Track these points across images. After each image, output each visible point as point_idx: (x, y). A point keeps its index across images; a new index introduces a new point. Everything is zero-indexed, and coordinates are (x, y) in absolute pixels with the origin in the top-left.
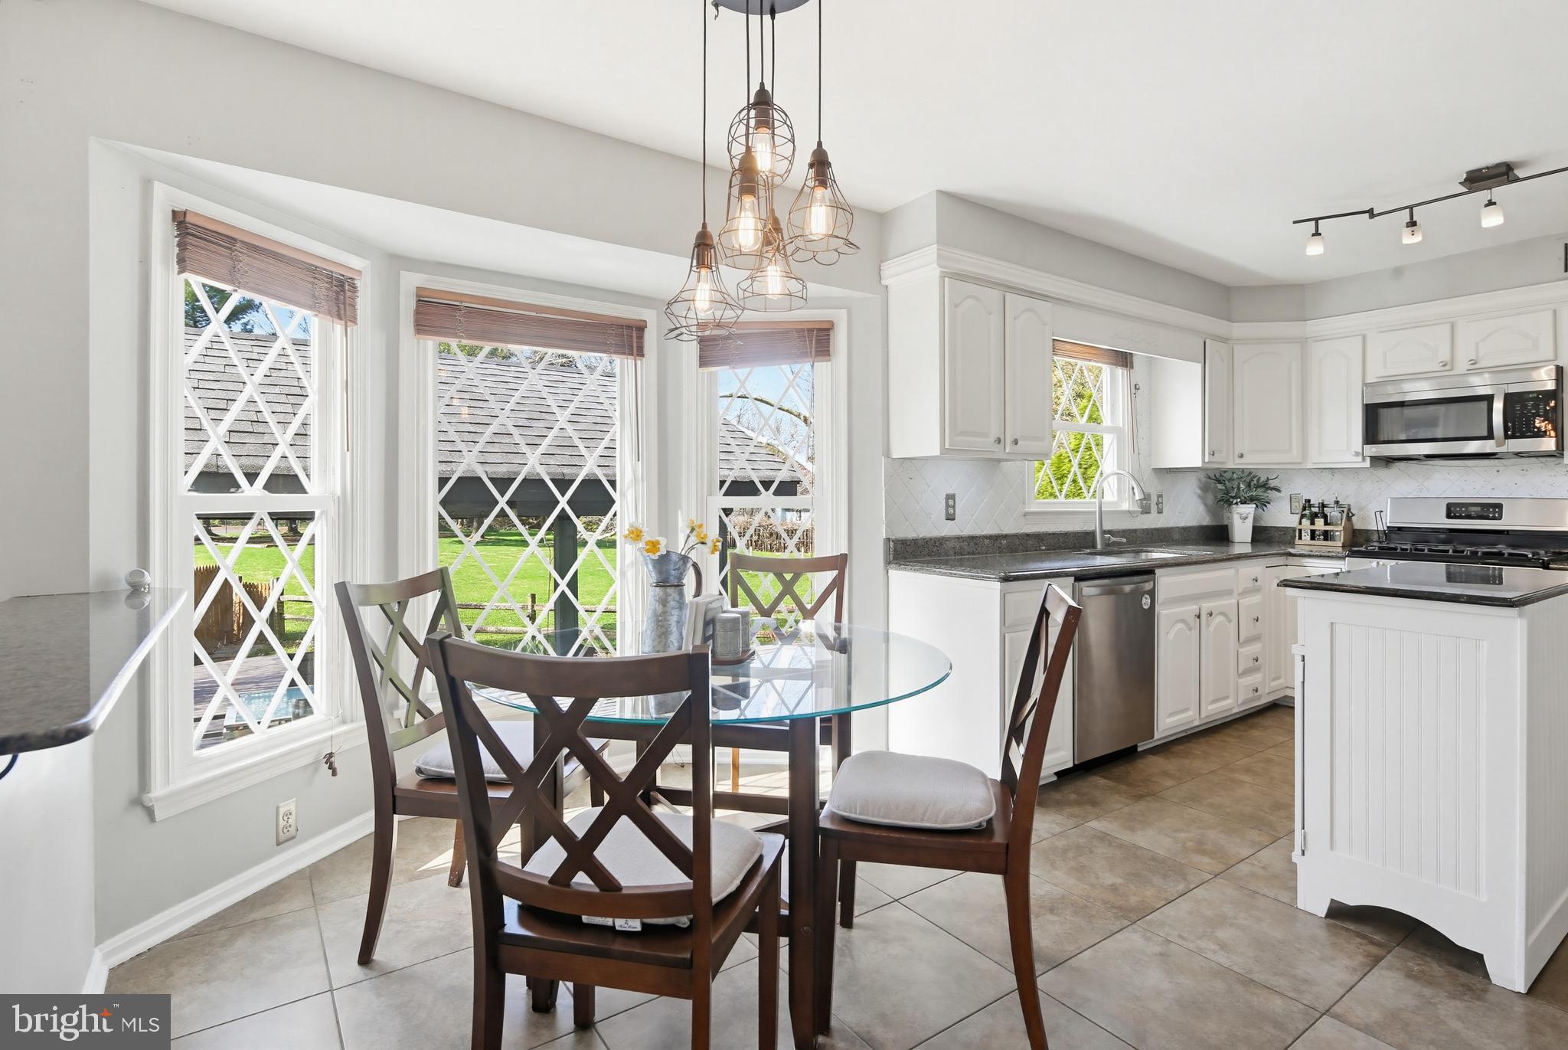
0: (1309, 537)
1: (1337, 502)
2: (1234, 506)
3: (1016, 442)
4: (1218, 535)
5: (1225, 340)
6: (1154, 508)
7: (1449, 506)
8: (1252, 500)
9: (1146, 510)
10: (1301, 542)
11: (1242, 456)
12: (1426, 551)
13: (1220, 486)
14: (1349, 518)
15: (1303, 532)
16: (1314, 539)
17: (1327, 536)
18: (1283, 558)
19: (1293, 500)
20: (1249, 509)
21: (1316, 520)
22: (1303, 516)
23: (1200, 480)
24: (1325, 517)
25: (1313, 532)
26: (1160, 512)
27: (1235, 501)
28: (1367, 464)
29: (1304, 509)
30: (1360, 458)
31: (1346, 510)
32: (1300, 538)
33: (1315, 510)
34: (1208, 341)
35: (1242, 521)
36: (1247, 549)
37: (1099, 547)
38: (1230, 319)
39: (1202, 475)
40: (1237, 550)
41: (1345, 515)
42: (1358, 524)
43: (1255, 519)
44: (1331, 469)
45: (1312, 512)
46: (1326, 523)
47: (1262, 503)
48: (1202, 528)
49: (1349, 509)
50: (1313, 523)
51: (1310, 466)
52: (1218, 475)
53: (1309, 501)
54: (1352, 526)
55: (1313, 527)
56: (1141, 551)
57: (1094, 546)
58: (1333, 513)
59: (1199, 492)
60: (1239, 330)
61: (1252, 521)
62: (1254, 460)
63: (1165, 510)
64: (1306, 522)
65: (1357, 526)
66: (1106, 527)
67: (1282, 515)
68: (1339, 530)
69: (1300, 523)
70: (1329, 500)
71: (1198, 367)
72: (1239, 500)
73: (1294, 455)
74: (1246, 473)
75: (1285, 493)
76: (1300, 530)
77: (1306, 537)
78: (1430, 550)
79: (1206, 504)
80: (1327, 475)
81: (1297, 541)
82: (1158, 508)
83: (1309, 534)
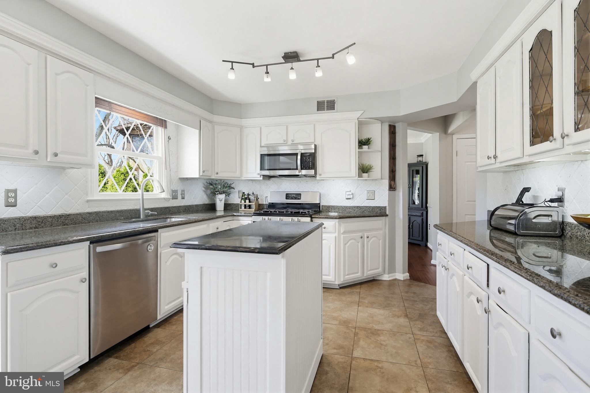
0: (244, 208)
1: (253, 193)
2: (217, 195)
3: (56, 155)
4: (211, 208)
5: (211, 122)
6: (180, 197)
7: (287, 194)
8: (224, 192)
9: (175, 197)
10: (241, 210)
11: (217, 174)
12: (278, 212)
13: (211, 187)
14: (257, 199)
15: (242, 206)
16: (246, 208)
17: (250, 207)
18: (232, 217)
19: (240, 192)
20: (222, 197)
21: (246, 200)
22: (242, 199)
23: (204, 184)
24: (249, 200)
25: (245, 205)
26: (183, 198)
27: (217, 193)
28: (261, 178)
29: (242, 196)
30: (259, 176)
31: (256, 196)
32: (241, 208)
33: (246, 196)
34: (201, 120)
35: (220, 201)
36: (222, 213)
37: (142, 217)
38: (212, 112)
39: (205, 182)
40: (219, 214)
41: (255, 198)
42: (260, 202)
43: (225, 200)
44: (252, 180)
45: (245, 197)
46: (250, 202)
47: (228, 194)
48: (205, 205)
49: (257, 196)
50: (245, 202)
51: (243, 179)
52: (211, 182)
53: (244, 193)
54: (258, 203)
55: (245, 204)
56: (168, 218)
57: (139, 217)
58: (252, 198)
59: (204, 189)
60: (216, 118)
61: (224, 202)
62: (223, 175)
63: (186, 198)
64: (243, 201)
65: (260, 203)
66: (146, 207)
67: (235, 199)
68: (253, 204)
69: (241, 202)
70: (251, 193)
71: (197, 131)
72: (218, 193)
73: (237, 174)
74: (222, 181)
75: (236, 190)
76: (241, 205)
77: (243, 207)
78: (279, 212)
79: (207, 195)
80: (250, 183)
81: (240, 209)
82: (182, 196)
83: (244, 206)
